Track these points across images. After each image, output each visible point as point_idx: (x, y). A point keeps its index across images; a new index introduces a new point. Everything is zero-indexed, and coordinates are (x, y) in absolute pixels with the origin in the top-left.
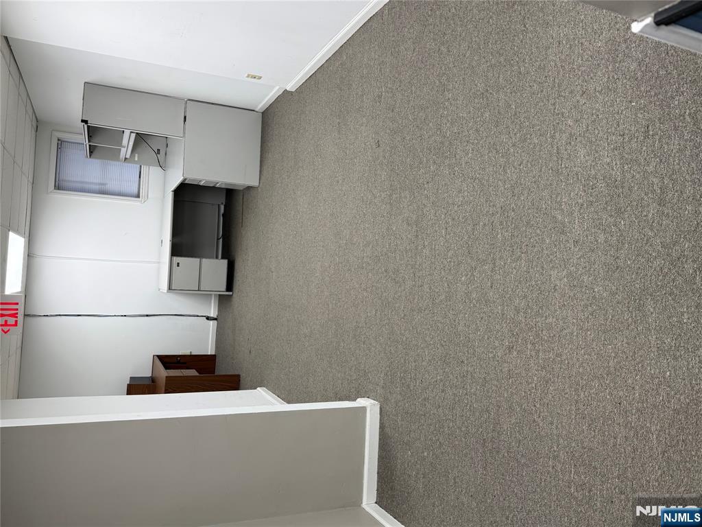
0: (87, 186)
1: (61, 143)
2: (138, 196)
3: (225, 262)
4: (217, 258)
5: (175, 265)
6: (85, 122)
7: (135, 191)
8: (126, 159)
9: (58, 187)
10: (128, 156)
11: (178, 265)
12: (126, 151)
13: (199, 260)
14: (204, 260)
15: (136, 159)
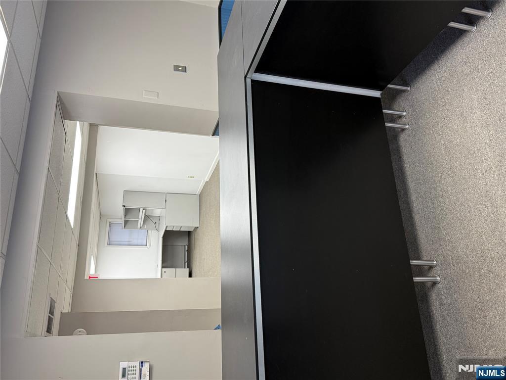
0: (122, 243)
1: (111, 224)
2: (146, 245)
3: (188, 269)
4: (185, 267)
5: (163, 272)
6: (124, 206)
7: (145, 244)
8: (141, 227)
9: (109, 244)
10: (141, 226)
11: (165, 272)
12: (140, 222)
13: (174, 269)
14: (177, 269)
15: (145, 227)
